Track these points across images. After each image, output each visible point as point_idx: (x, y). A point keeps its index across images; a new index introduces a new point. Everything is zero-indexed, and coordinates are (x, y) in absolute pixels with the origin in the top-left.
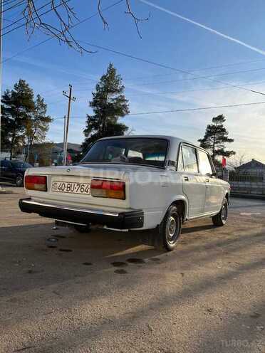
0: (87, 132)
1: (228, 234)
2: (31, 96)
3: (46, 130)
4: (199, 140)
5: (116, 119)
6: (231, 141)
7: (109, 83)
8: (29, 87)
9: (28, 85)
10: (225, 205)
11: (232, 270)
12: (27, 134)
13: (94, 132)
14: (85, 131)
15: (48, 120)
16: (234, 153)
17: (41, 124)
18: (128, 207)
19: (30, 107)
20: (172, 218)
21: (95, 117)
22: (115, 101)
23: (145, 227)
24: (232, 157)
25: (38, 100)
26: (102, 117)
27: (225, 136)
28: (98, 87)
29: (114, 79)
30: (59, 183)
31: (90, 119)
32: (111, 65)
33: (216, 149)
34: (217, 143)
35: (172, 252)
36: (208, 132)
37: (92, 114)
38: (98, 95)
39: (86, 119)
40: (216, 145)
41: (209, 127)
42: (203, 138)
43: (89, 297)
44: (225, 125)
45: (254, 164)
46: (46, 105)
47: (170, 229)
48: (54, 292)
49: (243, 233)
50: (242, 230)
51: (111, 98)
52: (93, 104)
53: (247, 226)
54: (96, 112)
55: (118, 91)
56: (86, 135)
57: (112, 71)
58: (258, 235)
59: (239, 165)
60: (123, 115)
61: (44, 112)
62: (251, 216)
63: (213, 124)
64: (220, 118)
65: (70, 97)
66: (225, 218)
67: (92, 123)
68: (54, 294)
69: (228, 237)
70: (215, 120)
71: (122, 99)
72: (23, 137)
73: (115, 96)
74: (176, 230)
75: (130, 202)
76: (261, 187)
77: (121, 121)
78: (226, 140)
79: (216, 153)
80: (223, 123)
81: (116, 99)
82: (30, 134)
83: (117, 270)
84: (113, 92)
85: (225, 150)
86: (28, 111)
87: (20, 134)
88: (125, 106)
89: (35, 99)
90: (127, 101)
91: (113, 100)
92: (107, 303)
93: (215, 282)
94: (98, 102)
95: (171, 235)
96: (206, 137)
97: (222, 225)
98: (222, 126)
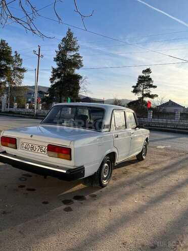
0: (52, 80)
1: (146, 168)
2: (10, 52)
3: (22, 78)
4: (133, 87)
5: (73, 71)
6: (155, 87)
7: (68, 43)
8: (8, 45)
9: (7, 44)
10: (146, 146)
11: (144, 203)
12: (8, 81)
13: (57, 80)
14: (51, 79)
15: (23, 70)
16: (157, 96)
17: (18, 74)
18: (73, 165)
19: (9, 61)
20: (106, 165)
21: (58, 69)
22: (73, 57)
23: (86, 176)
24: (155, 99)
25: (16, 55)
26: (63, 69)
27: (151, 83)
28: (60, 46)
29: (72, 40)
30: (25, 144)
31: (54, 70)
32: (69, 30)
33: (145, 93)
34: (145, 88)
35: (105, 188)
36: (139, 80)
37: (56, 67)
38: (60, 52)
39: (52, 71)
40: (144, 90)
41: (140, 77)
42: (135, 85)
43: (44, 235)
44: (151, 76)
45: (171, 104)
46: (22, 59)
47: (104, 172)
48: (20, 232)
49: (157, 167)
50: (156, 164)
51: (70, 55)
52: (57, 59)
53: (160, 160)
54: (59, 65)
55: (75, 50)
56: (52, 82)
57: (70, 35)
58: (166, 168)
59: (160, 104)
60: (78, 68)
61: (21, 65)
62: (164, 149)
63: (143, 75)
64: (148, 71)
65: (39, 55)
66: (145, 155)
67: (56, 74)
68: (19, 234)
69: (145, 171)
70: (144, 72)
71: (77, 56)
72: (5, 83)
73: (73, 53)
74: (109, 172)
75: (75, 162)
76: (174, 123)
77: (77, 72)
78: (151, 86)
79: (145, 95)
80: (150, 74)
81: (73, 56)
82: (10, 80)
83: (66, 208)
84: (71, 50)
85: (151, 94)
86: (8, 64)
87: (3, 81)
88: (80, 61)
89: (13, 54)
90: (81, 57)
91: (71, 56)
92: (56, 241)
93: (131, 216)
94: (61, 58)
95: (105, 176)
96: (138, 84)
97: (143, 159)
98: (149, 76)
